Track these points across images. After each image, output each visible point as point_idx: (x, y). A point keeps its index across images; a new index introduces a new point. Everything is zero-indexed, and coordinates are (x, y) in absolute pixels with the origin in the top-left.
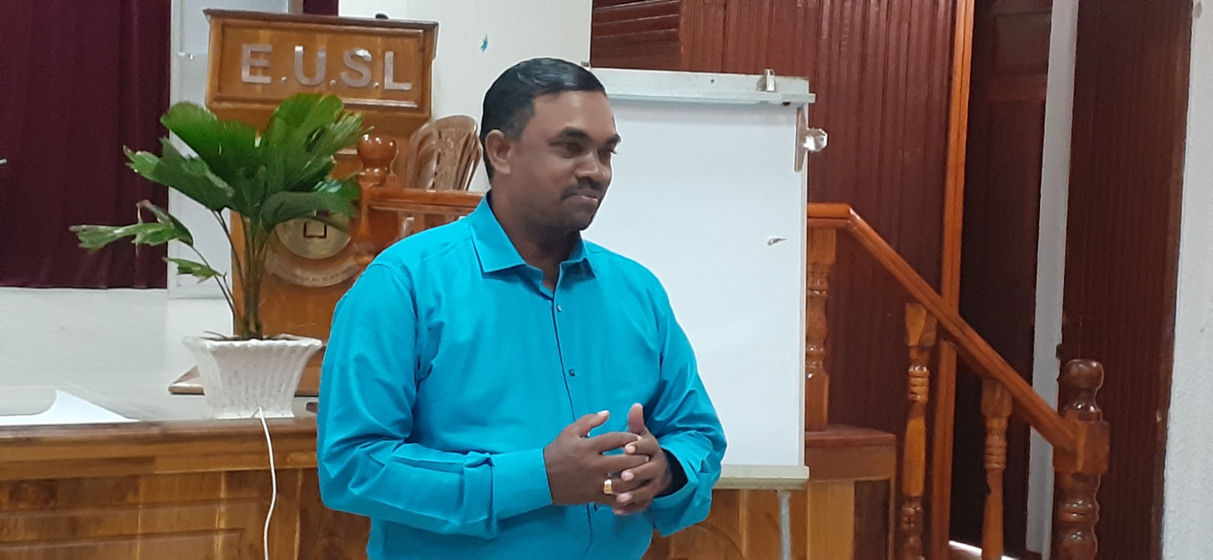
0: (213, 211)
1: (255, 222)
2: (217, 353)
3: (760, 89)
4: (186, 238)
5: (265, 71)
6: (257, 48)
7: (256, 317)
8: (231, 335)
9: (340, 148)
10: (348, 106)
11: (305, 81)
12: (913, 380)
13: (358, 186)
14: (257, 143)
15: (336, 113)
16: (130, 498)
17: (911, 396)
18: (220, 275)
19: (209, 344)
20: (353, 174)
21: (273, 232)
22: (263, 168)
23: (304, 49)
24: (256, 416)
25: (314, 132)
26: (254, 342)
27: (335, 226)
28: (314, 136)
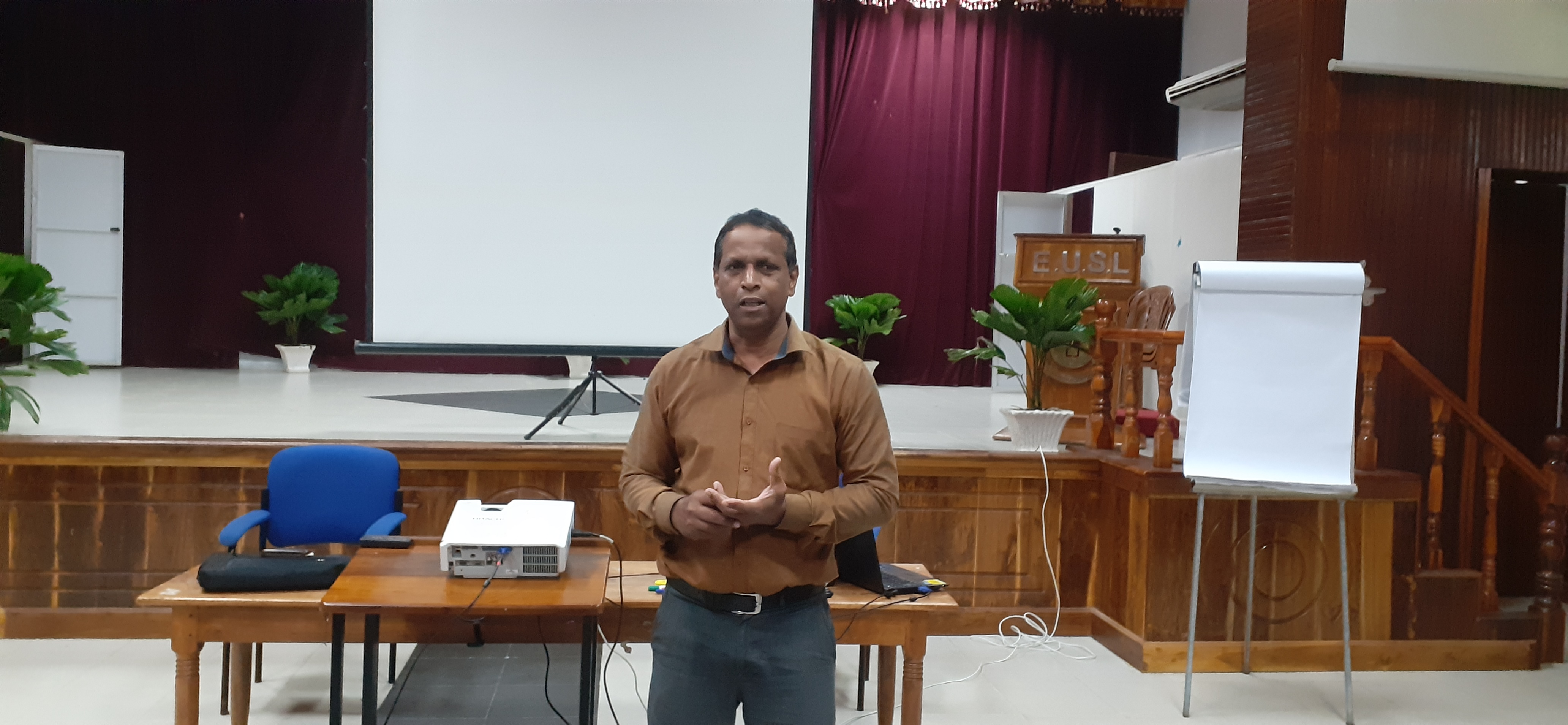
0: (1016, 341)
1: (1038, 347)
2: (1018, 416)
4: (1001, 355)
5: (1047, 265)
6: (1041, 253)
7: (1039, 399)
8: (1026, 407)
9: (1087, 307)
10: (1091, 283)
11: (1068, 270)
12: (1435, 443)
13: (1094, 328)
14: (1040, 305)
15: (1084, 288)
16: (973, 489)
17: (1434, 453)
18: (1019, 375)
19: (1014, 412)
20: (1093, 321)
21: (1048, 353)
22: (1043, 319)
23: (1068, 252)
24: (1038, 450)
25: (1071, 299)
26: (1037, 411)
27: (1083, 350)
28: (1071, 301)
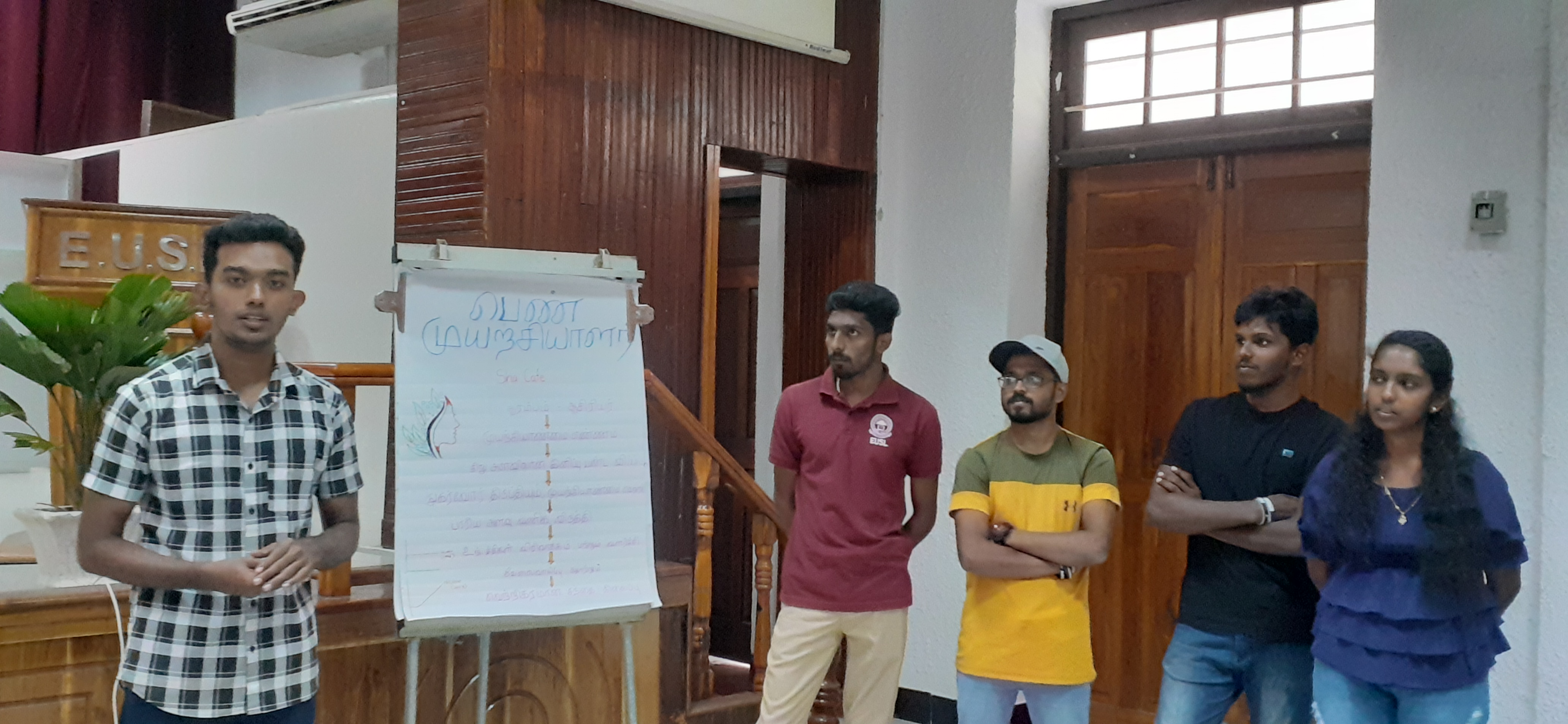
0: (45, 386)
3: (596, 266)
4: (17, 413)
10: (174, 288)
12: (700, 517)
14: (93, 320)
15: (165, 293)
17: (700, 532)
22: (99, 345)
25: (144, 311)
28: (144, 314)
